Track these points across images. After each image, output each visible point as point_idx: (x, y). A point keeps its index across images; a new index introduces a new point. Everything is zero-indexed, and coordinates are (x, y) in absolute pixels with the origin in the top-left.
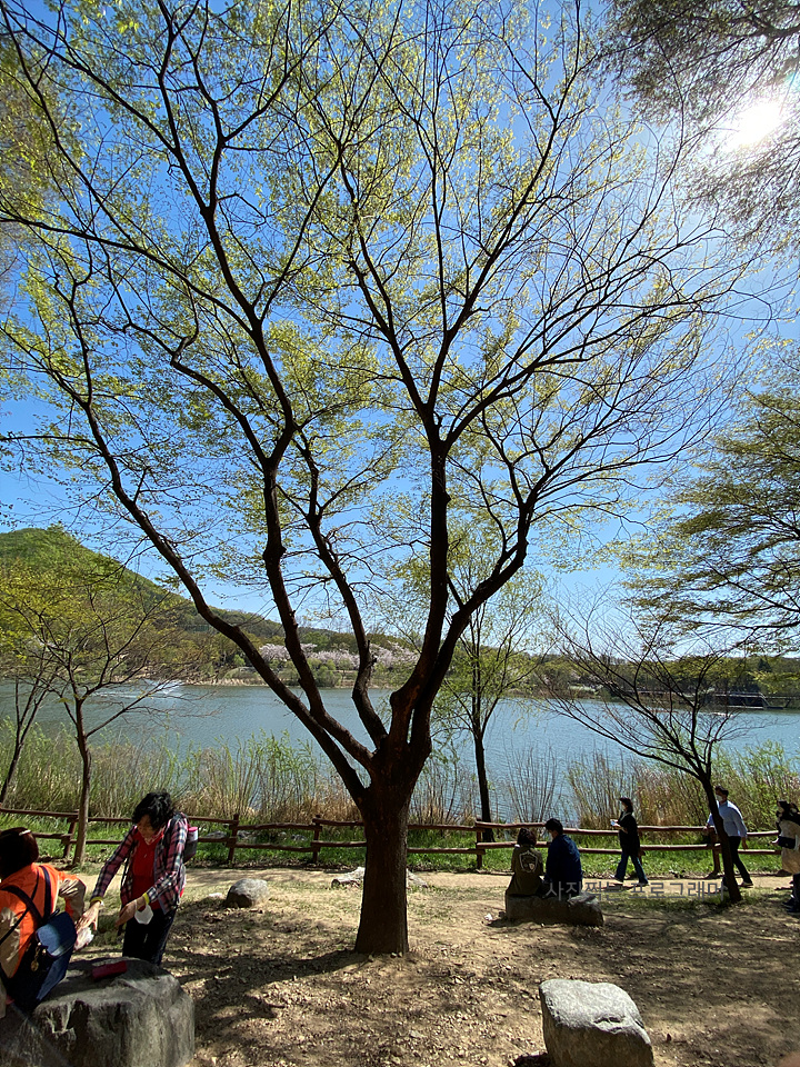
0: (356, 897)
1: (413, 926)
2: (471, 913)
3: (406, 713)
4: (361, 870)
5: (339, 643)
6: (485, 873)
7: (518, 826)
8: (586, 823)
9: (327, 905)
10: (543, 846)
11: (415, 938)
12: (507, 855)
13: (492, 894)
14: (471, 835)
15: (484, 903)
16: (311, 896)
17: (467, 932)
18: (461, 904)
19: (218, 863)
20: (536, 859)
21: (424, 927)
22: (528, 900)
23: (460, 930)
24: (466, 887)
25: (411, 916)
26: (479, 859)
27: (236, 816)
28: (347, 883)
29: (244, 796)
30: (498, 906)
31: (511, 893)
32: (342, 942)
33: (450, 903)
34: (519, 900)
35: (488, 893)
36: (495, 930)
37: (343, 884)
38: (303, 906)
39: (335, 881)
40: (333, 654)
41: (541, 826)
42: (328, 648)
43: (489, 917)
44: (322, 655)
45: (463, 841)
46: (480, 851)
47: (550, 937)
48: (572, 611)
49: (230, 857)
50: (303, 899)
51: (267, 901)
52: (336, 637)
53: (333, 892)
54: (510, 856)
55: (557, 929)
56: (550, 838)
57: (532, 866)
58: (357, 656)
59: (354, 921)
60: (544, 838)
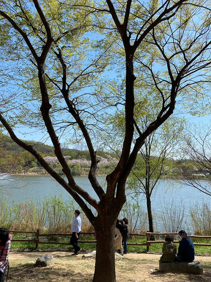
0: (92, 263)
1: (118, 274)
2: (144, 269)
3: (114, 184)
4: (95, 252)
5: (81, 155)
6: (151, 253)
7: (166, 234)
8: (198, 233)
9: (80, 266)
10: (177, 242)
11: (119, 278)
12: (160, 246)
13: (153, 262)
14: (144, 238)
15: (150, 265)
16: (73, 262)
17: (142, 276)
18: (139, 265)
19: (32, 250)
20: (174, 248)
21: (123, 274)
22: (170, 264)
23: (138, 275)
24: (142, 259)
25: (117, 270)
26: (148, 247)
27: (38, 231)
28: (89, 257)
29: (41, 222)
30: (156, 266)
31: (162, 261)
32: (87, 280)
33: (135, 265)
34: (165, 264)
35: (151, 261)
36: (154, 275)
37: (87, 257)
38: (69, 266)
39: (84, 256)
40: (79, 161)
41: (176, 234)
42: (76, 158)
43: (152, 270)
44: (74, 161)
45: (140, 240)
46: (148, 245)
47: (179, 278)
48: (196, 136)
49: (37, 247)
50: (69, 263)
51: (54, 264)
52: (80, 153)
53: (82, 261)
54: (162, 246)
55: (182, 275)
56: (180, 239)
57: (172, 250)
58: (91, 162)
59: (93, 272)
60: (178, 239)
